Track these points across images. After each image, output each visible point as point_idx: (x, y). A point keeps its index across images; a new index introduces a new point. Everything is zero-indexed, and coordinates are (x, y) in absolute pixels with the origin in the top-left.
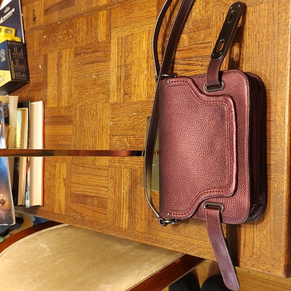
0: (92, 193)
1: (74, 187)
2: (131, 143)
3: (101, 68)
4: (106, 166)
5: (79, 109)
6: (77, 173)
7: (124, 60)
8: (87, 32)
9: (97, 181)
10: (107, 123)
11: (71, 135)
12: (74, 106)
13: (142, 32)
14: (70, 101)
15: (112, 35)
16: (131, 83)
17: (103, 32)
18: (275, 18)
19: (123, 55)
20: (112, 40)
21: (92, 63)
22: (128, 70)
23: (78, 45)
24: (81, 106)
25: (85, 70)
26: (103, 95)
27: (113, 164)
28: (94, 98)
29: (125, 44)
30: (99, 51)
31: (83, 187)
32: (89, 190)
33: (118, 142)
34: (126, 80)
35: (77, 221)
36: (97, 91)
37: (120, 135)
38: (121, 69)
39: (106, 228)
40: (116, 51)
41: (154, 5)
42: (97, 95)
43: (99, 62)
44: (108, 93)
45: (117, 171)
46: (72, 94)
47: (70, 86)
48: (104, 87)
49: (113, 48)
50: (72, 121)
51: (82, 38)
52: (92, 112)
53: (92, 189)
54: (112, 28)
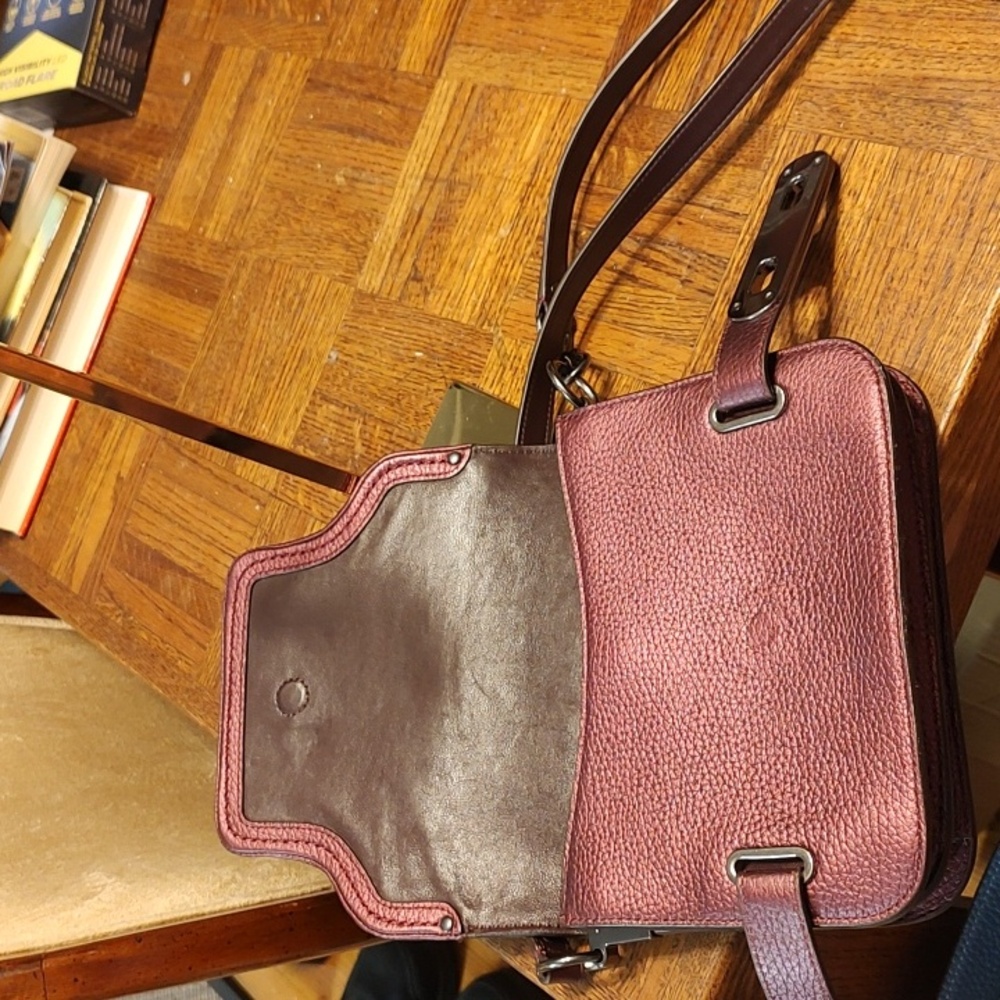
0: (188, 558)
1: (139, 516)
2: (369, 447)
3: (372, 159)
4: (263, 489)
5: (253, 267)
6: (167, 475)
7: (454, 164)
8: (375, 23)
9: (217, 525)
10: (322, 347)
11: (194, 342)
12: (242, 252)
13: (544, 94)
14: (236, 230)
15: (447, 66)
16: (444, 249)
17: (423, 44)
18: (973, 219)
19: (456, 144)
20: (440, 81)
21: (352, 131)
22: (451, 202)
23: (329, 55)
24: (263, 262)
25: (317, 147)
26: (343, 251)
27: (289, 493)
28: (314, 249)
29: (477, 110)
30: (387, 102)
31: (167, 527)
32: (181, 547)
33: (331, 424)
34: (435, 233)
35: (108, 631)
36: (330, 230)
37: (345, 406)
38: (432, 188)
39: (187, 690)
40: (441, 125)
41: (617, 20)
42: (325, 242)
43: (373, 139)
44: (363, 251)
45: (292, 521)
46: (248, 209)
47: (252, 181)
48: (358, 227)
49: (433, 108)
50: (216, 298)
51: (352, 37)
52: (290, 294)
53: (194, 547)
54: (456, 44)
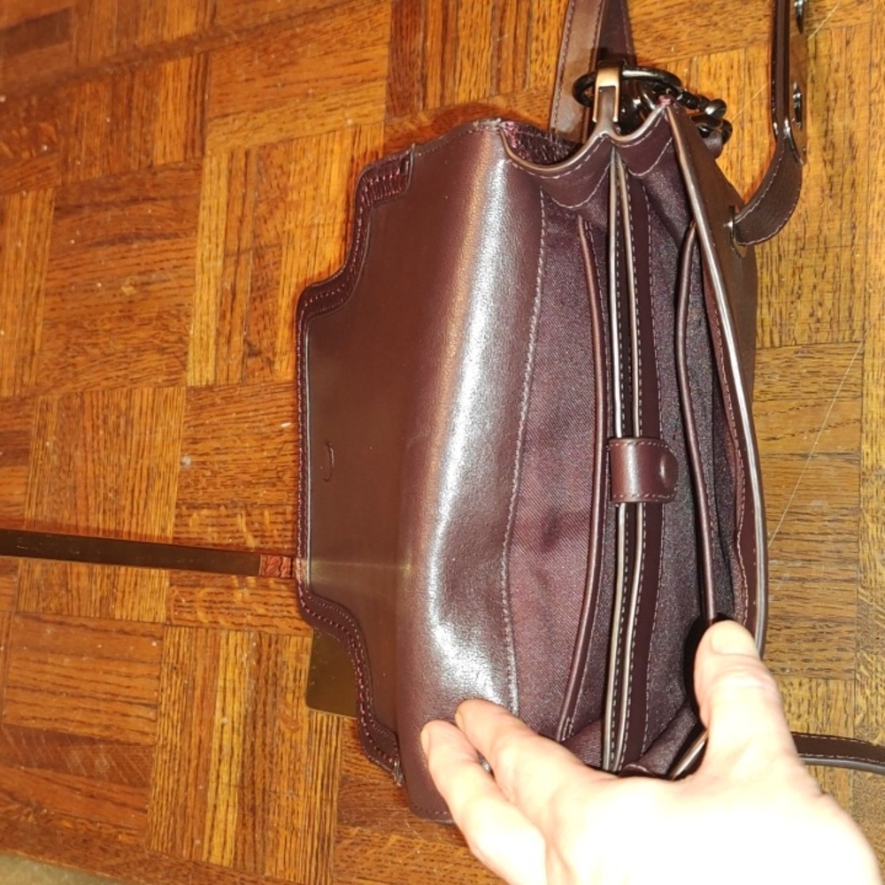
0: (91, 725)
1: (15, 702)
2: (263, 536)
3: (157, 258)
4: (153, 623)
5: (59, 408)
6: (38, 650)
7: (253, 232)
8: (111, 132)
9: (112, 679)
10: (169, 457)
11: (18, 505)
12: (41, 398)
13: (329, 132)
14: (26, 379)
15: (208, 144)
16: (275, 314)
17: (174, 131)
18: (855, 86)
19: (248, 212)
20: (207, 160)
21: (124, 239)
22: (265, 268)
23: (70, 177)
24: (69, 397)
25: (91, 268)
26: (157, 357)
27: (186, 616)
28: (124, 366)
29: (259, 172)
30: (154, 199)
31: (53, 701)
32: (78, 716)
33: (210, 529)
34: (257, 304)
35: (22, 834)
36: (135, 341)
37: (219, 505)
38: (237, 262)
39: (141, 863)
40: (223, 200)
41: (382, 38)
42: (135, 355)
43: (151, 239)
44: (181, 349)
45: (200, 643)
46: (33, 353)
47: (28, 325)
48: (166, 327)
49: (208, 187)
50: (27, 452)
51: (90, 152)
52: (112, 419)
53: (92, 710)
54: (211, 120)
